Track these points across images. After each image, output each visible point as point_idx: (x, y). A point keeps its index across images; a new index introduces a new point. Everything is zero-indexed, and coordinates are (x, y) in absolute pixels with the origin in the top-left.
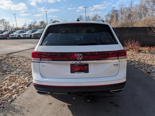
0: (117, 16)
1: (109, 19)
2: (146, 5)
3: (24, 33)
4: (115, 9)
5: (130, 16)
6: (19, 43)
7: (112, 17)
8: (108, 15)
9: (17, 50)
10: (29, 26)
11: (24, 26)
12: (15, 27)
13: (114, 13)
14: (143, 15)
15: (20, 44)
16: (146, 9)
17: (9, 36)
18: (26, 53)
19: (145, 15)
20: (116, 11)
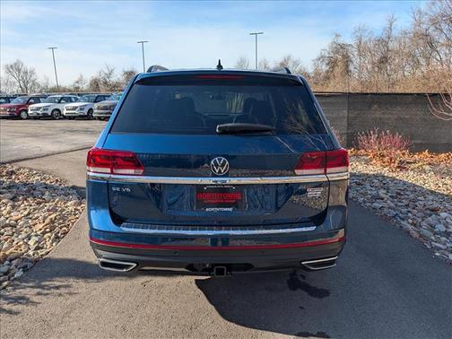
0: (347, 60)
1: (324, 68)
2: (430, 31)
3: (71, 102)
4: (341, 41)
5: (384, 60)
6: (49, 132)
7: (333, 63)
8: (322, 57)
9: (37, 152)
10: (91, 84)
11: (77, 82)
12: (52, 84)
13: (337, 52)
14: (422, 61)
15: (52, 135)
16: (431, 44)
17: (26, 111)
18: (60, 160)
19: (428, 59)
20: (342, 47)
